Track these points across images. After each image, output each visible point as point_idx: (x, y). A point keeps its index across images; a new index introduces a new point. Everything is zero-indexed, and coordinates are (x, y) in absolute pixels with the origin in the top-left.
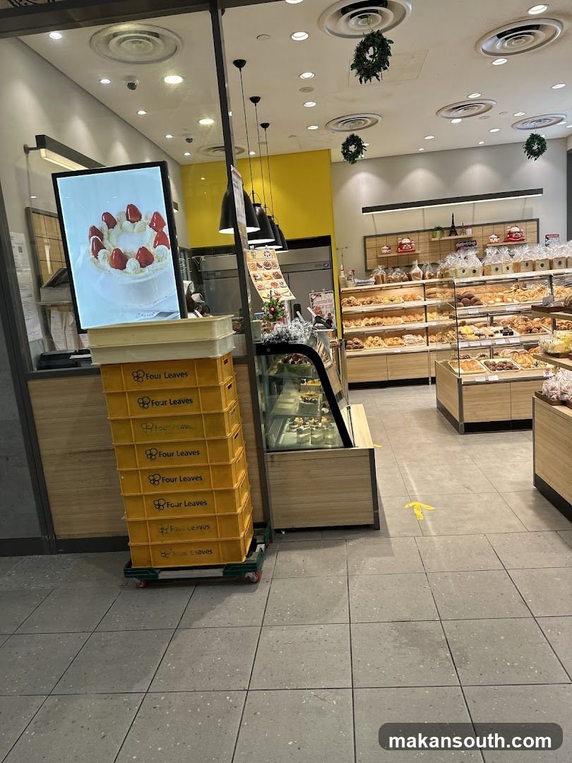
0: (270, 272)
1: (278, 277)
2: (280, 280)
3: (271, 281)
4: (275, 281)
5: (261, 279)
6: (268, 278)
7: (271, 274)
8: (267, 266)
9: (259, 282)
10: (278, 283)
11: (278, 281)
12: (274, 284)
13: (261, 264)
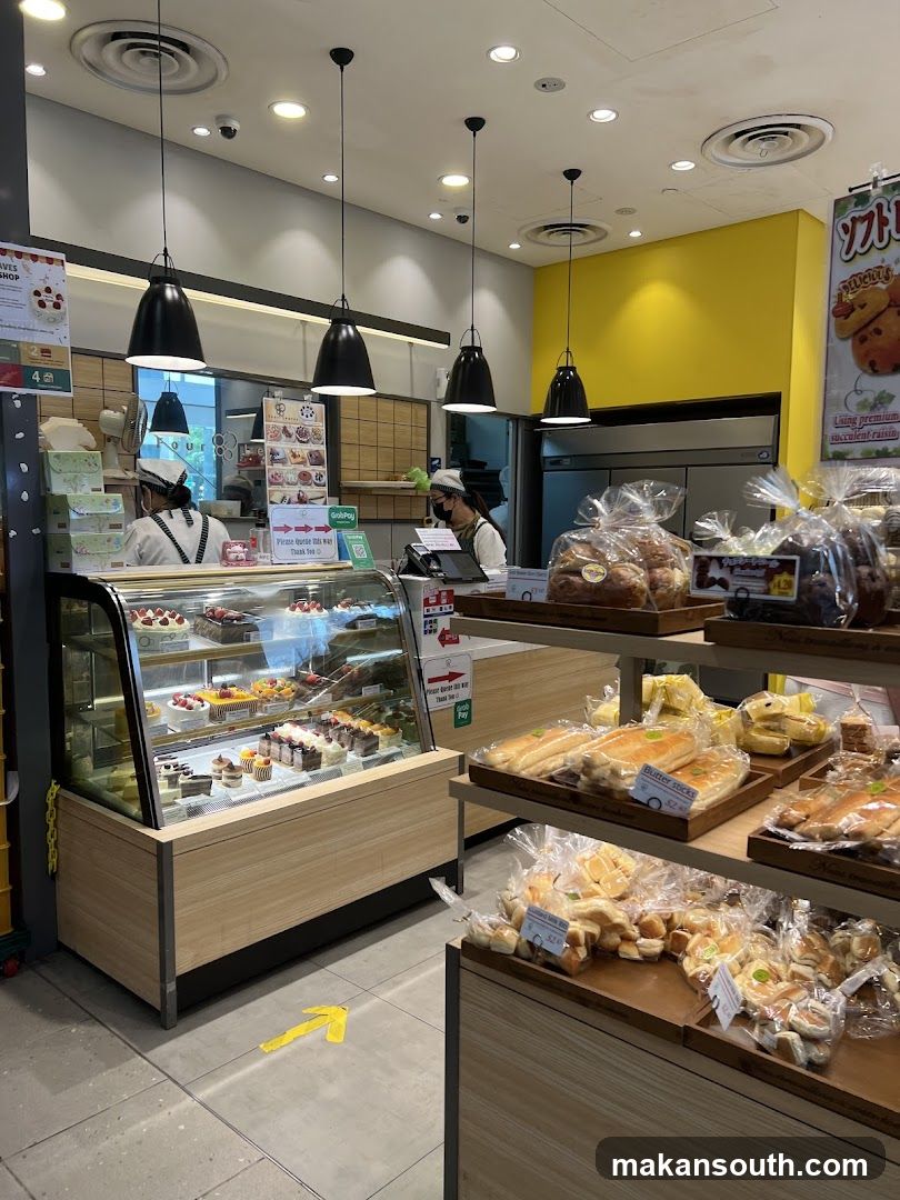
0: (304, 450)
1: (317, 461)
2: (320, 468)
3: (302, 468)
4: (309, 468)
5: (283, 461)
6: (299, 460)
7: (306, 453)
8: (302, 435)
9: (278, 466)
10: (314, 474)
11: (314, 470)
12: (304, 477)
13: (292, 430)
